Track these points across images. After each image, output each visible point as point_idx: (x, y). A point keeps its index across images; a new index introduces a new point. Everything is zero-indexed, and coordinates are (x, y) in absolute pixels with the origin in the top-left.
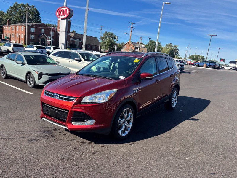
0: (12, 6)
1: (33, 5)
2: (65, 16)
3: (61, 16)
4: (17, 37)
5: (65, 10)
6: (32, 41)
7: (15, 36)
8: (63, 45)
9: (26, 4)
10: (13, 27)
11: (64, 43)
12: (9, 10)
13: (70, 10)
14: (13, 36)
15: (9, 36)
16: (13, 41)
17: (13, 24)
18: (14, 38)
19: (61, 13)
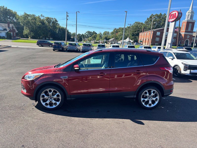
0: (149, 18)
1: (165, 14)
2: (174, 18)
3: (171, 19)
4: (147, 40)
5: (175, 13)
6: (157, 43)
7: (146, 40)
8: (169, 44)
9: (160, 14)
10: (145, 33)
11: (170, 43)
12: (146, 21)
13: (178, 13)
14: (144, 40)
15: (142, 40)
16: (144, 44)
17: (148, 30)
18: (145, 41)
19: (171, 17)
